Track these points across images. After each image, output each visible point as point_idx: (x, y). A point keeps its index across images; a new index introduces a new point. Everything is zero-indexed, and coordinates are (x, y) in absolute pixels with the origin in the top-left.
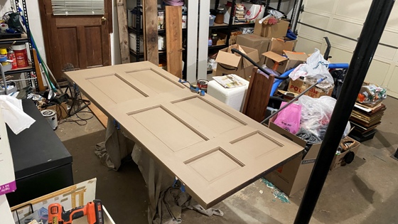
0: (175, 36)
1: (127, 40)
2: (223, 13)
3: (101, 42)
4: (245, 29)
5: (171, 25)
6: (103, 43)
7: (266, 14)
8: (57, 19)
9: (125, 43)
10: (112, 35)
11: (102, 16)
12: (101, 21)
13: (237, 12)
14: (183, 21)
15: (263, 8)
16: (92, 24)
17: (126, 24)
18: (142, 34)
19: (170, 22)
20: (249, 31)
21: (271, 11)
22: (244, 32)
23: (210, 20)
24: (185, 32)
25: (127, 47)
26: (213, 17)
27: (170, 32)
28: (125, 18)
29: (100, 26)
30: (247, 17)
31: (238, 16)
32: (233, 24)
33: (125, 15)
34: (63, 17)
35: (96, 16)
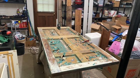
2: (99, 13)
3: (53, 22)
4: (108, 19)
5: (77, 16)
7: (117, 14)
9: (61, 22)
10: (57, 20)
11: (54, 13)
12: (53, 15)
13: (105, 13)
14: (82, 15)
15: (116, 12)
16: (50, 16)
17: (62, 16)
18: (66, 19)
20: (110, 20)
21: (120, 13)
22: (108, 21)
26: (94, 15)
27: (77, 18)
28: (62, 14)
30: (109, 15)
31: (105, 15)
32: (103, 17)
34: (40, 13)
35: (52, 13)
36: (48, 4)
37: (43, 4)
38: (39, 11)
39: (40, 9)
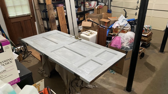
0: (62, 19)
1: (43, 24)
2: (80, 7)
3: (32, 26)
4: (90, 12)
6: (33, 26)
7: (98, 5)
8: (11, 20)
9: (42, 25)
10: (36, 23)
11: (31, 15)
12: (30, 18)
13: (86, 5)
14: (65, 12)
15: (96, 2)
16: (27, 19)
17: (41, 17)
18: (49, 20)
19: (59, 13)
20: (92, 12)
21: (100, 3)
22: (90, 13)
23: (76, 10)
24: (66, 16)
25: (43, 26)
27: (60, 17)
29: (30, 20)
30: (90, 7)
31: (87, 7)
32: (85, 10)
33: (40, 13)
34: (13, 18)
35: (28, 16)
36: (21, 6)
37: (14, 7)
38: (10, 16)
39: (12, 13)
